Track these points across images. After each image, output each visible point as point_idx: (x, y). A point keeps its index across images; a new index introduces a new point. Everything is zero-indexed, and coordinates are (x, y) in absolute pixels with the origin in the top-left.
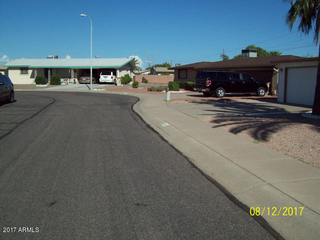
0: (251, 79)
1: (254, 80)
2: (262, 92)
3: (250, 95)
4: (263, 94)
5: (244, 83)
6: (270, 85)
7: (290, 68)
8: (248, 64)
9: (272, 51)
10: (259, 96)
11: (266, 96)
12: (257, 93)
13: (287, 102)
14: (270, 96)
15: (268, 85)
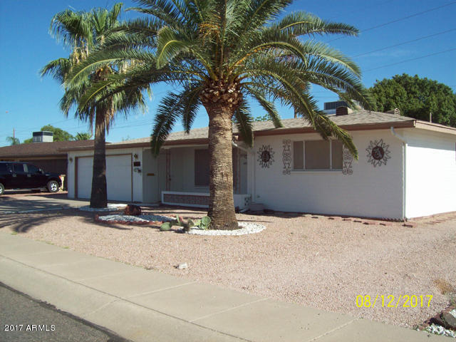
0: (39, 171)
1: (43, 172)
2: (53, 187)
3: (39, 191)
4: (56, 189)
5: (29, 176)
6: (66, 179)
7: (80, 157)
8: (39, 151)
9: (80, 133)
10: (49, 192)
11: (61, 191)
12: (47, 188)
13: (79, 197)
14: (65, 192)
15: (62, 178)
